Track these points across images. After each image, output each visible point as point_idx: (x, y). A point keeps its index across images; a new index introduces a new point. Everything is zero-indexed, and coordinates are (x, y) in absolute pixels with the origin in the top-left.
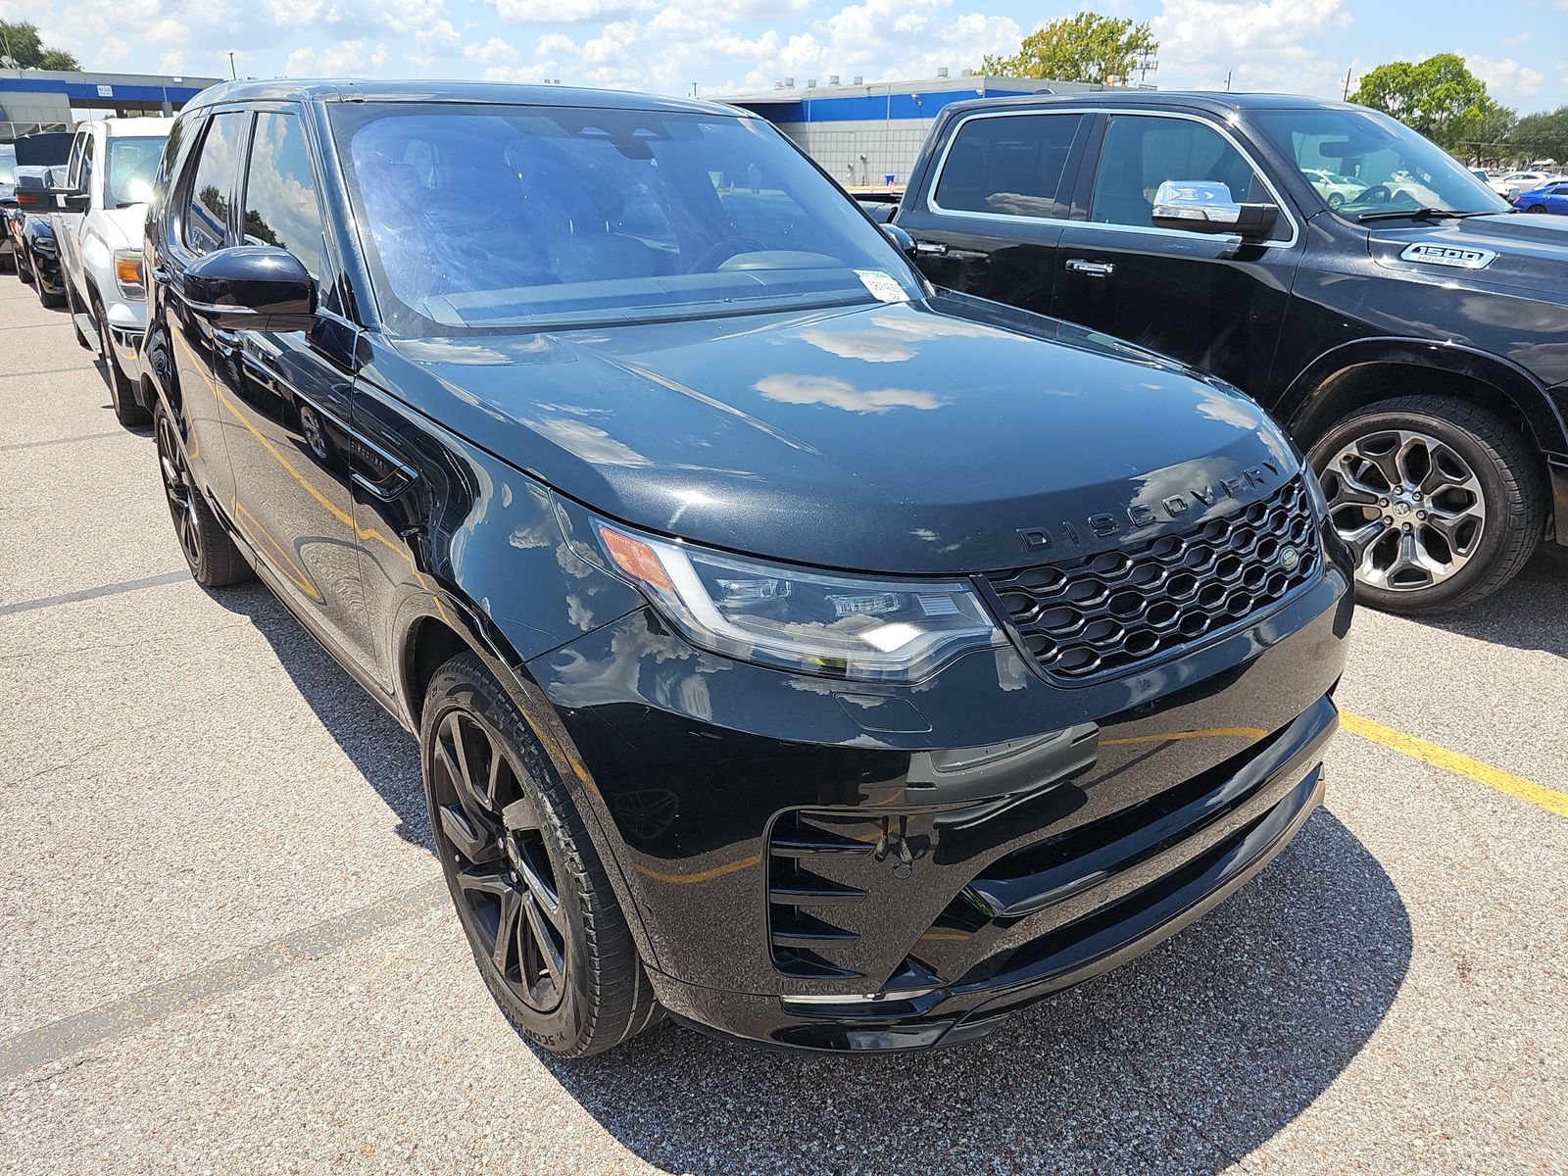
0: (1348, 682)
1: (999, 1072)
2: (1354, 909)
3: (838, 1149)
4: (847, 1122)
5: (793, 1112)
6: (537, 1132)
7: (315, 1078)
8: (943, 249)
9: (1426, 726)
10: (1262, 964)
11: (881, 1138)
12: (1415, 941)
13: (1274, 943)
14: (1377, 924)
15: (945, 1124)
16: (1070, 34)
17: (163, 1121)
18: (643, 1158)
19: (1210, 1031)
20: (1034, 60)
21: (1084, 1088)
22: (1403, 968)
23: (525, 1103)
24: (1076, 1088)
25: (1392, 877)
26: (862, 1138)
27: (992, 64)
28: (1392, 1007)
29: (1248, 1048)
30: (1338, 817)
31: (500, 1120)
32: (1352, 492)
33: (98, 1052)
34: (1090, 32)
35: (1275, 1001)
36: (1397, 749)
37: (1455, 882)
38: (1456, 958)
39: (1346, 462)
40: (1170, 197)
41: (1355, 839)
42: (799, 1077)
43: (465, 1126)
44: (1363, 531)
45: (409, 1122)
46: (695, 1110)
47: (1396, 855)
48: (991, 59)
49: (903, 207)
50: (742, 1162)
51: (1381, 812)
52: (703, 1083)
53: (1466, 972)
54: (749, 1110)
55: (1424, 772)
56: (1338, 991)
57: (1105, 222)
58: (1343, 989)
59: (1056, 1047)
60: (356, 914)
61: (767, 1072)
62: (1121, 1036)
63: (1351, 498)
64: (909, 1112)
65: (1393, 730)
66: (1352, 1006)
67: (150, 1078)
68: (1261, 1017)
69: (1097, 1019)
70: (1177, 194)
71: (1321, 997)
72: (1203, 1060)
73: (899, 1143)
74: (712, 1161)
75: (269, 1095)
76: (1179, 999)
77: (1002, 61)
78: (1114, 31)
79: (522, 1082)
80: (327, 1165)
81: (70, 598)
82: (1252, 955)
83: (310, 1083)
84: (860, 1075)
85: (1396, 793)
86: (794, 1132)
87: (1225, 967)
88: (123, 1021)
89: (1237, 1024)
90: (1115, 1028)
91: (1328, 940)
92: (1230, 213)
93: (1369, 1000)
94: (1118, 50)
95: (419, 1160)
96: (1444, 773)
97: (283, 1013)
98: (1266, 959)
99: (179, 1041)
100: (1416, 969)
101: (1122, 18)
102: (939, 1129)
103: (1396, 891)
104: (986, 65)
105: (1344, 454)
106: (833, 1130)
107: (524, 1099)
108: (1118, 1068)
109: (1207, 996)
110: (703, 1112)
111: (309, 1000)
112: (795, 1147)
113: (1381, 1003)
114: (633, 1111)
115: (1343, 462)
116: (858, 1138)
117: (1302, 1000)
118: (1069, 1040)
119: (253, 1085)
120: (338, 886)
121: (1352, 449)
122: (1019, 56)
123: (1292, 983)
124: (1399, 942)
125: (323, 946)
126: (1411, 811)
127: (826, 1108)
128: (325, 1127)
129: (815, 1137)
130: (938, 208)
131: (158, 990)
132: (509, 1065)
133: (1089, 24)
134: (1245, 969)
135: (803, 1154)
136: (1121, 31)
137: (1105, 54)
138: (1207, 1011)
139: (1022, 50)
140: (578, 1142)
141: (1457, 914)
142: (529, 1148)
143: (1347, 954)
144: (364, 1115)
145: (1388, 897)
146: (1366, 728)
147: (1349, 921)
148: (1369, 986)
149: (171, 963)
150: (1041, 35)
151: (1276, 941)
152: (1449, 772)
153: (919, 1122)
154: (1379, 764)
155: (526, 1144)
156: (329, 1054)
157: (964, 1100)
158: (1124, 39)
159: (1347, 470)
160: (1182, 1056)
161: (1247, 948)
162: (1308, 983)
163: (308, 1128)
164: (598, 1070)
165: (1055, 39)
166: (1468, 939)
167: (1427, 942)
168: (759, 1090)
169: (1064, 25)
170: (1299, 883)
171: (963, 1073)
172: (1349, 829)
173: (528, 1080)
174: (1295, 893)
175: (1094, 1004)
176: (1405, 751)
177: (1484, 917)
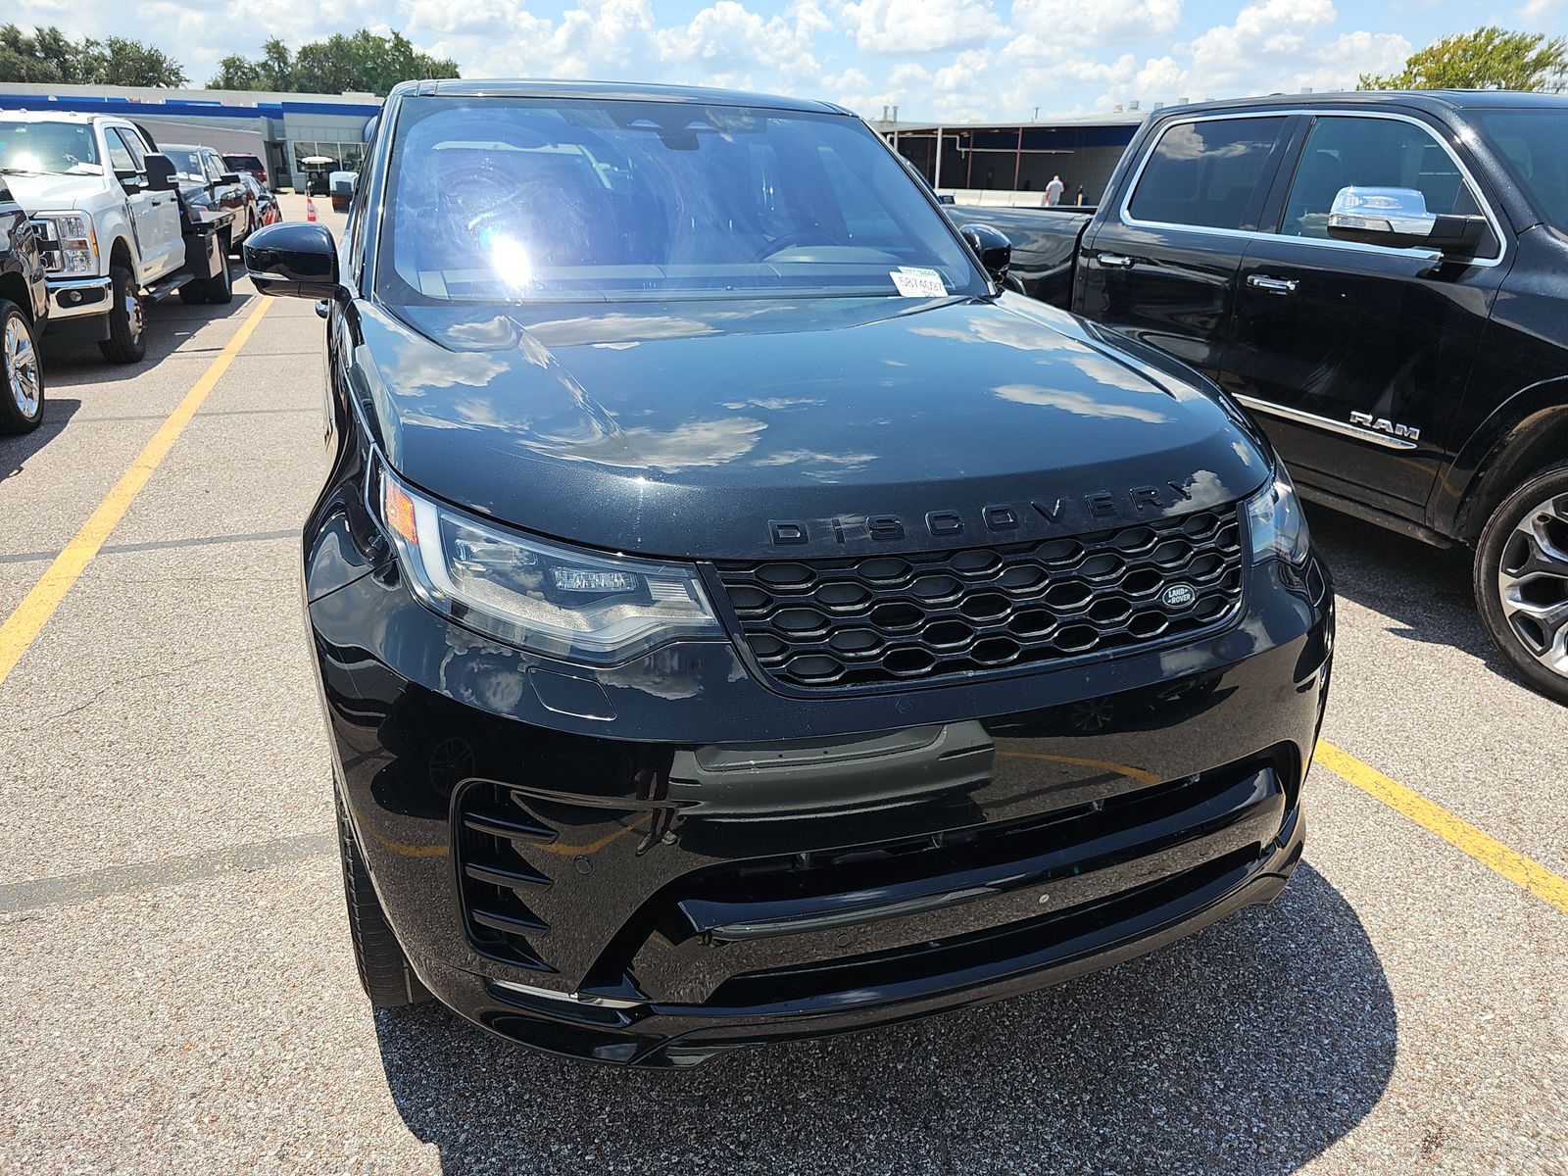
0: (1477, 783)
1: (795, 1123)
2: (1326, 1042)
3: (587, 1158)
4: (611, 1134)
5: (566, 1111)
6: (329, 1069)
7: (185, 974)
8: (1128, 262)
9: (1553, 849)
10: (1169, 1079)
11: (635, 1159)
12: (1386, 1095)
13: (1199, 1059)
14: (1347, 1065)
15: (707, 1162)
16: (1465, 51)
17: (52, 982)
18: (404, 1118)
19: (1060, 1138)
20: (1419, 79)
21: (877, 1163)
22: (1349, 1124)
23: (336, 1039)
24: (868, 1161)
25: (1400, 1016)
26: (616, 1155)
27: (1369, 84)
28: (1307, 1165)
29: (1095, 1168)
30: (1369, 934)
31: (306, 1050)
32: (1546, 559)
33: (42, 912)
34: (1490, 48)
35: (1161, 1124)
36: (1497, 869)
37: (1482, 1038)
38: (1429, 1127)
39: (1542, 523)
40: (1351, 204)
41: (1377, 963)
42: (592, 1078)
43: (274, 1050)
44: (1557, 608)
45: (233, 1032)
46: (477, 1084)
47: (1421, 990)
48: (1368, 78)
49: (1097, 218)
50: (488, 1147)
51: (1430, 938)
52: (500, 1061)
53: (1434, 1147)
54: (527, 1097)
55: (1519, 902)
56: (1249, 1131)
57: (1297, 235)
58: (1255, 1130)
59: (873, 1113)
60: (306, 838)
61: (566, 1065)
62: (953, 1119)
63: (1543, 566)
64: (678, 1140)
65: (1504, 847)
66: (1256, 1152)
67: (65, 943)
68: (1133, 1137)
69: (937, 1094)
70: (1358, 202)
71: (1221, 1131)
72: (1033, 1168)
73: (649, 1169)
74: (463, 1136)
75: (141, 980)
76: (1045, 1094)
77: (1381, 81)
78: (1520, 48)
79: (345, 1019)
80: (148, 1052)
81: (257, 537)
82: (1163, 1067)
83: (178, 978)
84: (653, 1091)
85: (1465, 921)
86: (554, 1130)
87: (1123, 1073)
88: (76, 891)
89: (1098, 1139)
90: (952, 1108)
91: (1271, 1070)
92: (1424, 224)
93: (1282, 1149)
94: (1523, 68)
95: (219, 1067)
96: (1546, 907)
97: (195, 912)
98: (1178, 1074)
99: (105, 918)
100: (1367, 1128)
101: (1531, 32)
102: (698, 1165)
103: (1396, 1032)
104: (1361, 85)
105: (1539, 513)
106: (594, 1138)
107: (337, 1036)
108: (929, 1152)
109: (1080, 1098)
110: (484, 1088)
111: (222, 905)
112: (546, 1145)
113: (1296, 1157)
114: (422, 1071)
115: (1538, 522)
116: (612, 1152)
117: (1196, 1131)
118: (892, 1108)
119: (135, 968)
120: (306, 811)
121: (1548, 508)
122: (1402, 75)
123: (1195, 1109)
124: (1362, 1093)
125: (261, 862)
126: (1473, 944)
127: (599, 1115)
128: (167, 1019)
129: (572, 1140)
130: (1130, 217)
131: (116, 870)
132: (344, 1001)
133: (1489, 40)
134: (1146, 1079)
135: (550, 1155)
136: (1529, 47)
137: (1507, 72)
138: (1069, 1116)
139: (1406, 69)
140: (357, 1087)
141: (1463, 1076)
142: (313, 1082)
143: (1286, 1091)
144: (202, 1016)
145: (1381, 1037)
146: (1470, 838)
147: (1312, 1054)
148: (1291, 1134)
149: (141, 851)
150: (1431, 53)
151: (1203, 1057)
152: (1553, 908)
153: (682, 1153)
154: (1462, 882)
155: (313, 1077)
156: (208, 956)
157: (742, 1142)
158: (1532, 55)
159: (1543, 533)
160: (1011, 1157)
161: (1162, 1057)
162: (1215, 1113)
163: (153, 1016)
164: (415, 1025)
165: (1447, 56)
166: (1460, 1108)
167: (1401, 1100)
168: (548, 1081)
169: (1459, 41)
170: (1272, 999)
171: (757, 1115)
172: (1376, 950)
173: (352, 1020)
174: (1261, 1008)
175: (943, 1077)
176: (1508, 873)
177: (1499, 1087)
